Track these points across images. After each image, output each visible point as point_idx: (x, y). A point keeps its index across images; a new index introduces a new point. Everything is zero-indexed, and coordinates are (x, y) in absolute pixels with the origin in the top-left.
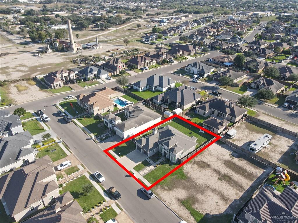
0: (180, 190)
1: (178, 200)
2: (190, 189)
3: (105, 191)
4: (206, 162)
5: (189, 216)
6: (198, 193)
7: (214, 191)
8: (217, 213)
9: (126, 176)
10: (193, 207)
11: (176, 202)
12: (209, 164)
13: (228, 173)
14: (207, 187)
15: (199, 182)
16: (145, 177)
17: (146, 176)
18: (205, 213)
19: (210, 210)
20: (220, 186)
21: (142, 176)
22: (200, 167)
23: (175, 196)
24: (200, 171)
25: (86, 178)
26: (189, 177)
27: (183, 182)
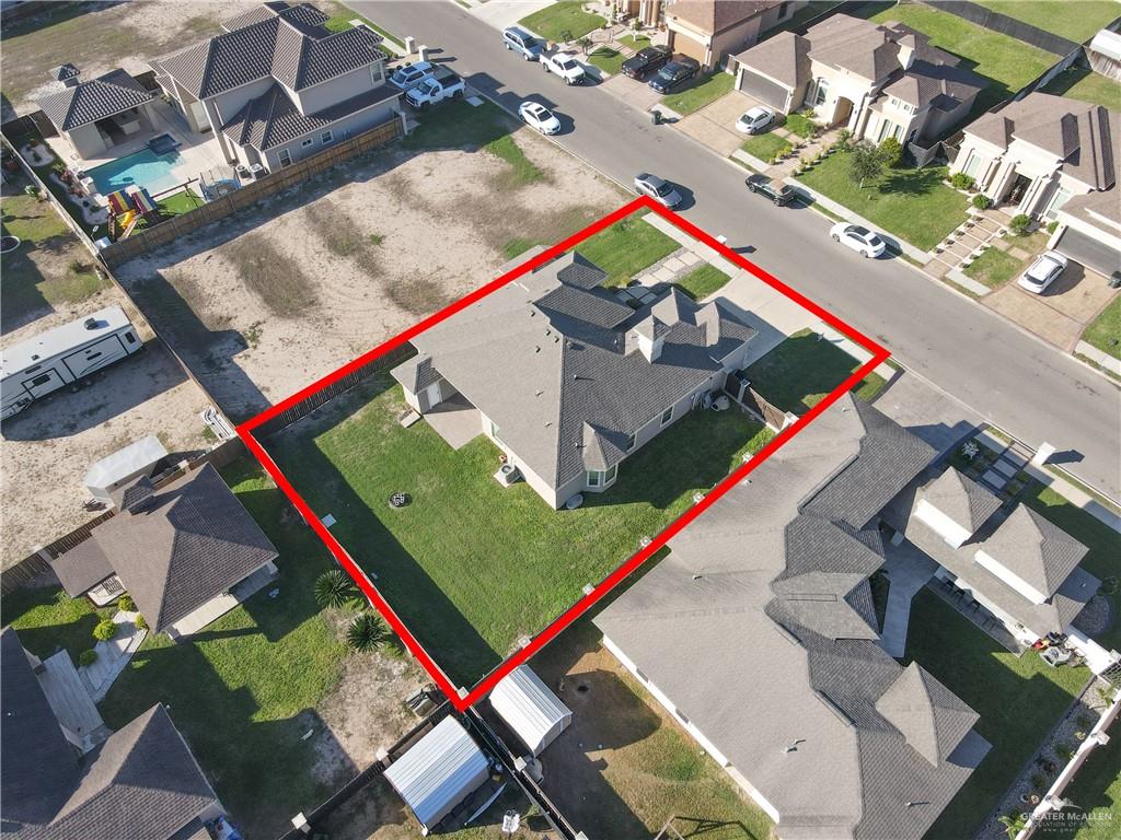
0: (542, 209)
1: (552, 183)
2: (504, 213)
3: (810, 202)
4: (394, 308)
5: (530, 148)
6: (481, 199)
7: (422, 206)
8: (441, 153)
9: (751, 250)
10: (509, 167)
11: (560, 177)
12: (387, 301)
13: (325, 263)
14: (438, 216)
15: (461, 231)
16: (673, 247)
17: (670, 248)
18: (477, 153)
19: (460, 160)
20: (392, 218)
21: (686, 250)
22: (432, 286)
23: (563, 191)
24: (439, 269)
25: (913, 241)
26: (497, 248)
27: (524, 233)
